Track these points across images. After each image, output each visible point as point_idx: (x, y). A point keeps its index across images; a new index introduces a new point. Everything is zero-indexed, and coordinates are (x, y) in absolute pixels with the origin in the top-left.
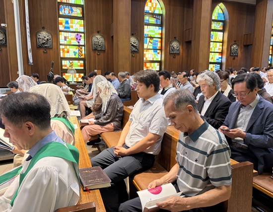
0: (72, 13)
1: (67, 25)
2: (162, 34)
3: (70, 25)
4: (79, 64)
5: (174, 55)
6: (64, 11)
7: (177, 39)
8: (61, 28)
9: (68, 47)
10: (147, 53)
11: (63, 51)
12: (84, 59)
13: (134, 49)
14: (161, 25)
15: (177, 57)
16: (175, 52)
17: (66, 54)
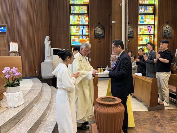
1: (142, 20)
6: (141, 10)
9: (142, 36)
11: (139, 39)
17: (140, 42)
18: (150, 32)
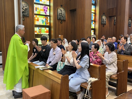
7: (105, 14)
9: (38, 16)
14: (95, 5)
15: (105, 26)
18: (46, 13)
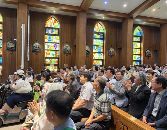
0: (53, 32)
1: (49, 39)
2: (103, 44)
3: (51, 39)
4: (55, 61)
5: (111, 56)
6: (49, 31)
7: (113, 46)
8: (46, 40)
9: (49, 51)
10: (95, 54)
11: (47, 53)
12: (58, 58)
13: (87, 52)
14: (103, 39)
15: (113, 57)
16: (111, 54)
17: (48, 55)
